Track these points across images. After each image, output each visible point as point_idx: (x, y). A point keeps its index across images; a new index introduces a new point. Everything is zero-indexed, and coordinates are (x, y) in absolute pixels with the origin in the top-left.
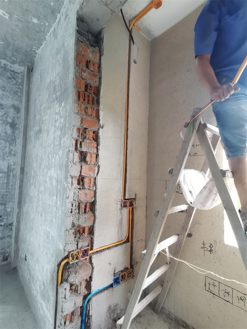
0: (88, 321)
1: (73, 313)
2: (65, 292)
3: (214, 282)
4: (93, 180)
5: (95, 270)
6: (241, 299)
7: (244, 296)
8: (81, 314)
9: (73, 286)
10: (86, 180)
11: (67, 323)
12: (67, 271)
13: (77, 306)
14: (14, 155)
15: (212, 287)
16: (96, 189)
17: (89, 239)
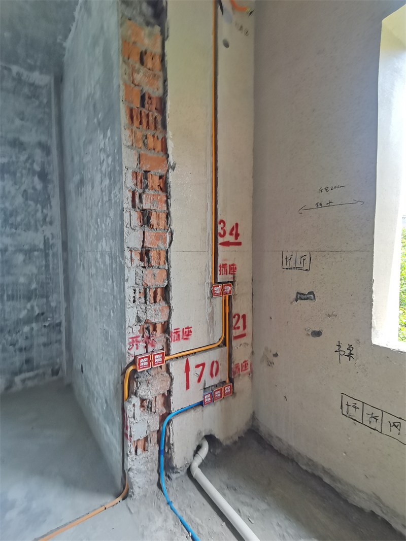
0: (168, 451)
1: (146, 439)
2: (134, 410)
3: (355, 402)
4: (163, 254)
5: (174, 381)
6: (394, 425)
7: (399, 420)
8: (159, 442)
9: (145, 402)
10: (153, 254)
11: (139, 451)
12: (135, 381)
13: (152, 429)
14: (51, 223)
15: (351, 409)
16: (169, 268)
17: (164, 341)
